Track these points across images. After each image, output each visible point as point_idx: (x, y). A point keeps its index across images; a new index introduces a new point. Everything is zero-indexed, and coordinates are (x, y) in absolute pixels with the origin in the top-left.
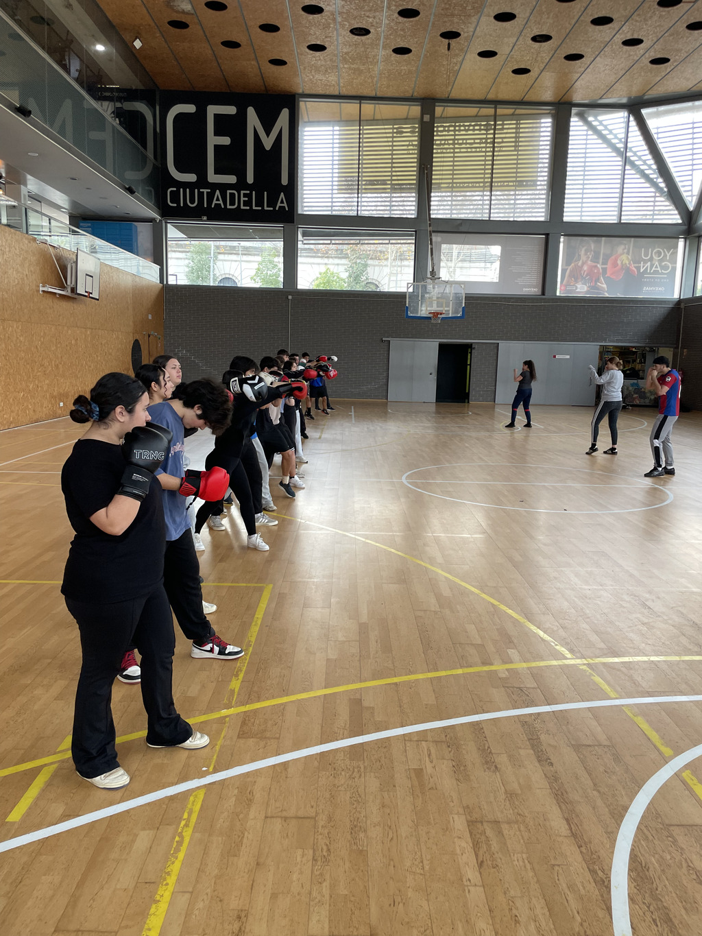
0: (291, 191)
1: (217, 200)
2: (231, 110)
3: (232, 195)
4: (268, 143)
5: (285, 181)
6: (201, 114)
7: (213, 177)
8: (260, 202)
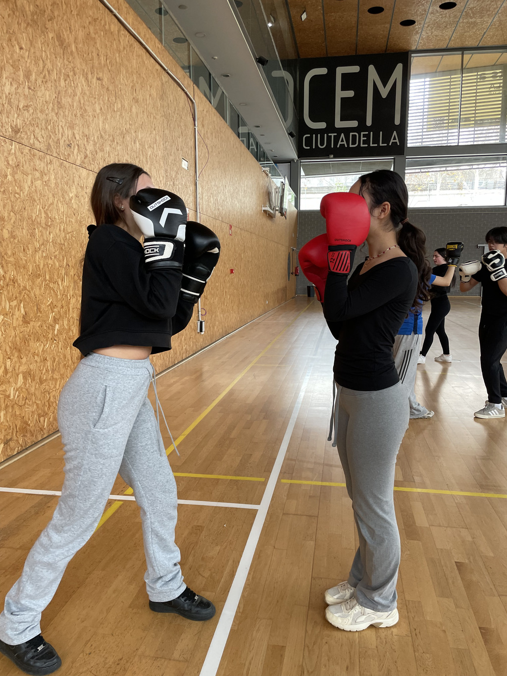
0: (402, 130)
1: (343, 141)
2: (355, 69)
3: (354, 137)
4: (384, 92)
5: (397, 122)
6: (332, 74)
7: (339, 124)
8: (376, 140)
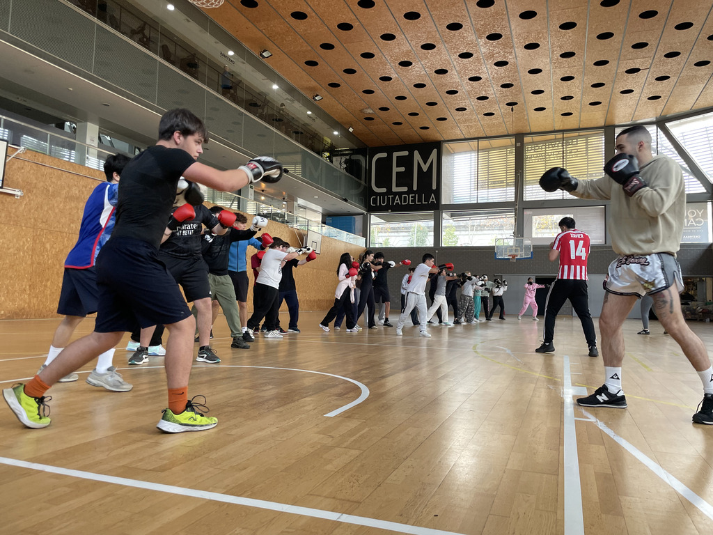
0: (438, 193)
1: (397, 201)
2: (406, 153)
3: (405, 197)
4: (425, 168)
5: (434, 187)
6: (390, 157)
7: (395, 189)
8: (420, 200)
